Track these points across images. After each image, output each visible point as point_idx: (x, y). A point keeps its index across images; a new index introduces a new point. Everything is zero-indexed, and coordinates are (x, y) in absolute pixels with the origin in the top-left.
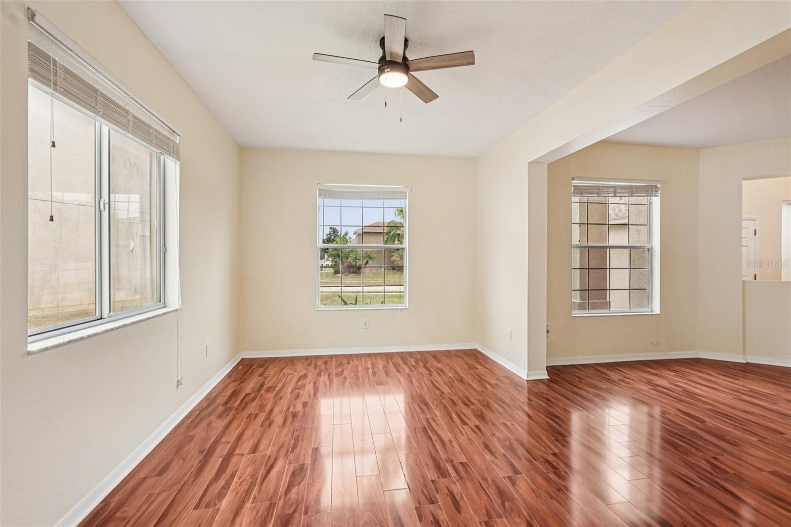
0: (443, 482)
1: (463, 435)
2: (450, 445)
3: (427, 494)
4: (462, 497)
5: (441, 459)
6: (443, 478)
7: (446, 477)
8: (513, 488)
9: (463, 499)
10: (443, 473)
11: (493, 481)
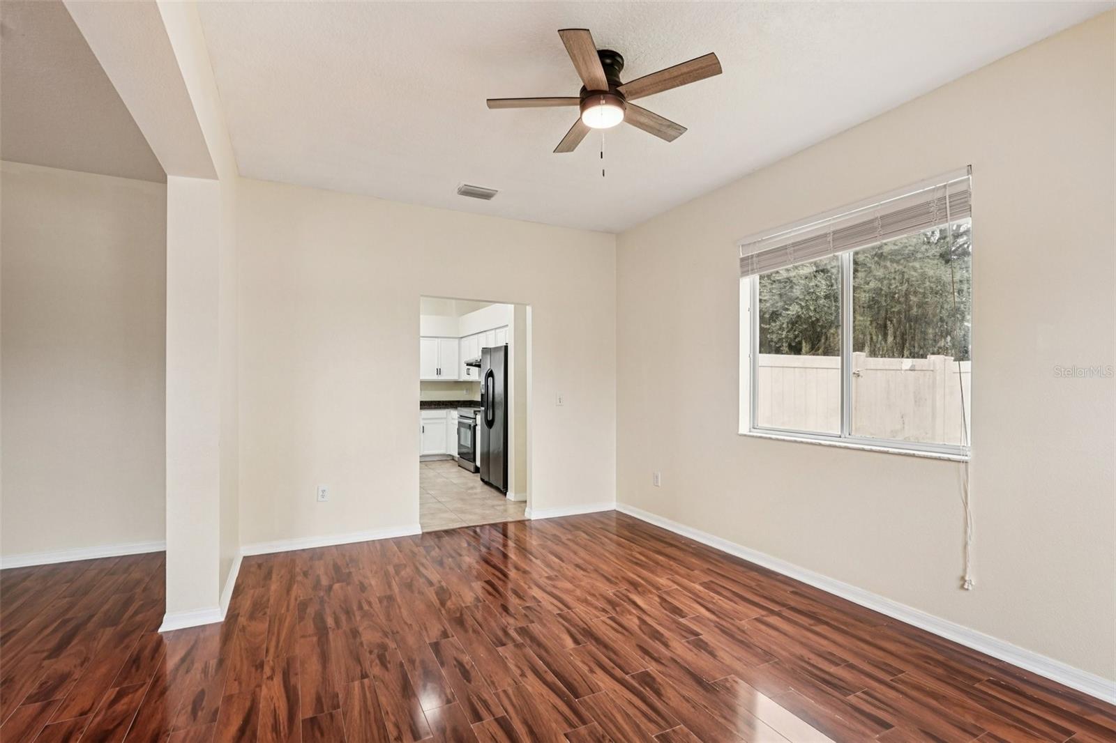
0: (523, 624)
1: (505, 691)
2: (523, 667)
3: (535, 612)
4: (501, 614)
5: (531, 647)
6: (523, 627)
7: (520, 628)
8: (446, 628)
9: (499, 613)
10: (523, 631)
11: (466, 631)
